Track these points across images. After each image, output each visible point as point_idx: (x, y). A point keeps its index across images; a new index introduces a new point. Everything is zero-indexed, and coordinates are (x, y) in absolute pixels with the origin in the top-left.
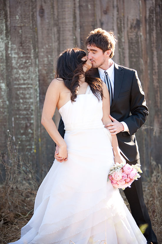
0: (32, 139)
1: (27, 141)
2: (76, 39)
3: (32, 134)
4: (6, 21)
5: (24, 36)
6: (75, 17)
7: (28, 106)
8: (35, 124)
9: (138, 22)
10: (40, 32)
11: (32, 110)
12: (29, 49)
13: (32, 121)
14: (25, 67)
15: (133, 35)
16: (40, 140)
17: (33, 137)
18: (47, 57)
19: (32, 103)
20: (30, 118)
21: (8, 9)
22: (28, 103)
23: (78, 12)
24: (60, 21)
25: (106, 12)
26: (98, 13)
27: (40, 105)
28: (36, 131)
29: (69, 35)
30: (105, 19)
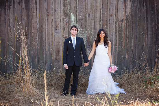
2: (100, 25)
4: (77, 18)
5: (82, 23)
6: (100, 17)
9: (122, 20)
10: (88, 22)
12: (84, 28)
14: (82, 33)
15: (120, 24)
18: (90, 30)
21: (78, 14)
23: (101, 15)
24: (95, 18)
25: (111, 16)
26: (109, 16)
29: (98, 23)
30: (111, 18)
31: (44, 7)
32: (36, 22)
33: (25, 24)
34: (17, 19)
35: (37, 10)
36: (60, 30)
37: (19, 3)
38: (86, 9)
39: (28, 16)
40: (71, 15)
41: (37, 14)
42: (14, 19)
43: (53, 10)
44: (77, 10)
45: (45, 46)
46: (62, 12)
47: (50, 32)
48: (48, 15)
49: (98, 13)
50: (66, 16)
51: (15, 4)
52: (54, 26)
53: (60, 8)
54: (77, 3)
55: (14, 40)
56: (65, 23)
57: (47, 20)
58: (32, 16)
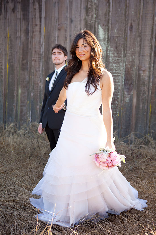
0: (117, 107)
2: (152, 46)
3: (118, 104)
4: (108, 33)
5: (118, 42)
6: (152, 31)
7: (117, 87)
8: (120, 98)
10: (129, 40)
11: (119, 90)
12: (121, 51)
13: (118, 97)
14: (117, 62)
16: (122, 108)
17: (118, 107)
18: (132, 57)
19: (119, 85)
20: (117, 94)
21: (110, 25)
22: (117, 85)
24: (143, 34)
27: (124, 87)
28: (120, 103)
29: (147, 43)
31: (53, 15)
32: (40, 41)
33: (22, 46)
34: (10, 37)
35: (41, 21)
37: (13, 10)
38: (126, 16)
39: (27, 32)
40: (98, 28)
41: (40, 28)
42: (5, 38)
43: (67, 20)
44: (109, 20)
46: (83, 23)
48: (59, 30)
49: (149, 22)
51: (7, 11)
53: (80, 15)
54: (109, 5)
55: (5, 72)
57: (56, 38)
58: (33, 32)
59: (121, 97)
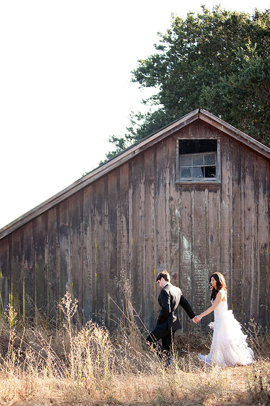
1: (201, 309)
2: (230, 254)
3: (204, 306)
4: (192, 243)
5: (201, 251)
6: (230, 241)
9: (266, 245)
10: (210, 250)
12: (204, 259)
14: (201, 268)
15: (262, 252)
18: (214, 263)
19: (205, 289)
21: (193, 236)
23: (232, 239)
24: (222, 243)
25: (247, 239)
26: (243, 239)
29: (226, 251)
30: (247, 243)
31: (140, 227)
32: (128, 251)
33: (110, 256)
34: (98, 248)
35: (128, 233)
36: (165, 264)
37: (101, 223)
38: (207, 228)
39: (115, 242)
40: (183, 239)
41: (128, 239)
42: (93, 248)
43: (154, 232)
44: (192, 231)
45: (143, 289)
46: (169, 235)
47: (150, 267)
48: (146, 240)
49: (227, 234)
50: (175, 241)
51: (94, 224)
52: (155, 258)
53: (166, 228)
54: (192, 219)
55: (93, 281)
56: (174, 252)
57: (144, 248)
58: (121, 243)
59: (207, 299)
